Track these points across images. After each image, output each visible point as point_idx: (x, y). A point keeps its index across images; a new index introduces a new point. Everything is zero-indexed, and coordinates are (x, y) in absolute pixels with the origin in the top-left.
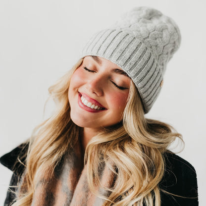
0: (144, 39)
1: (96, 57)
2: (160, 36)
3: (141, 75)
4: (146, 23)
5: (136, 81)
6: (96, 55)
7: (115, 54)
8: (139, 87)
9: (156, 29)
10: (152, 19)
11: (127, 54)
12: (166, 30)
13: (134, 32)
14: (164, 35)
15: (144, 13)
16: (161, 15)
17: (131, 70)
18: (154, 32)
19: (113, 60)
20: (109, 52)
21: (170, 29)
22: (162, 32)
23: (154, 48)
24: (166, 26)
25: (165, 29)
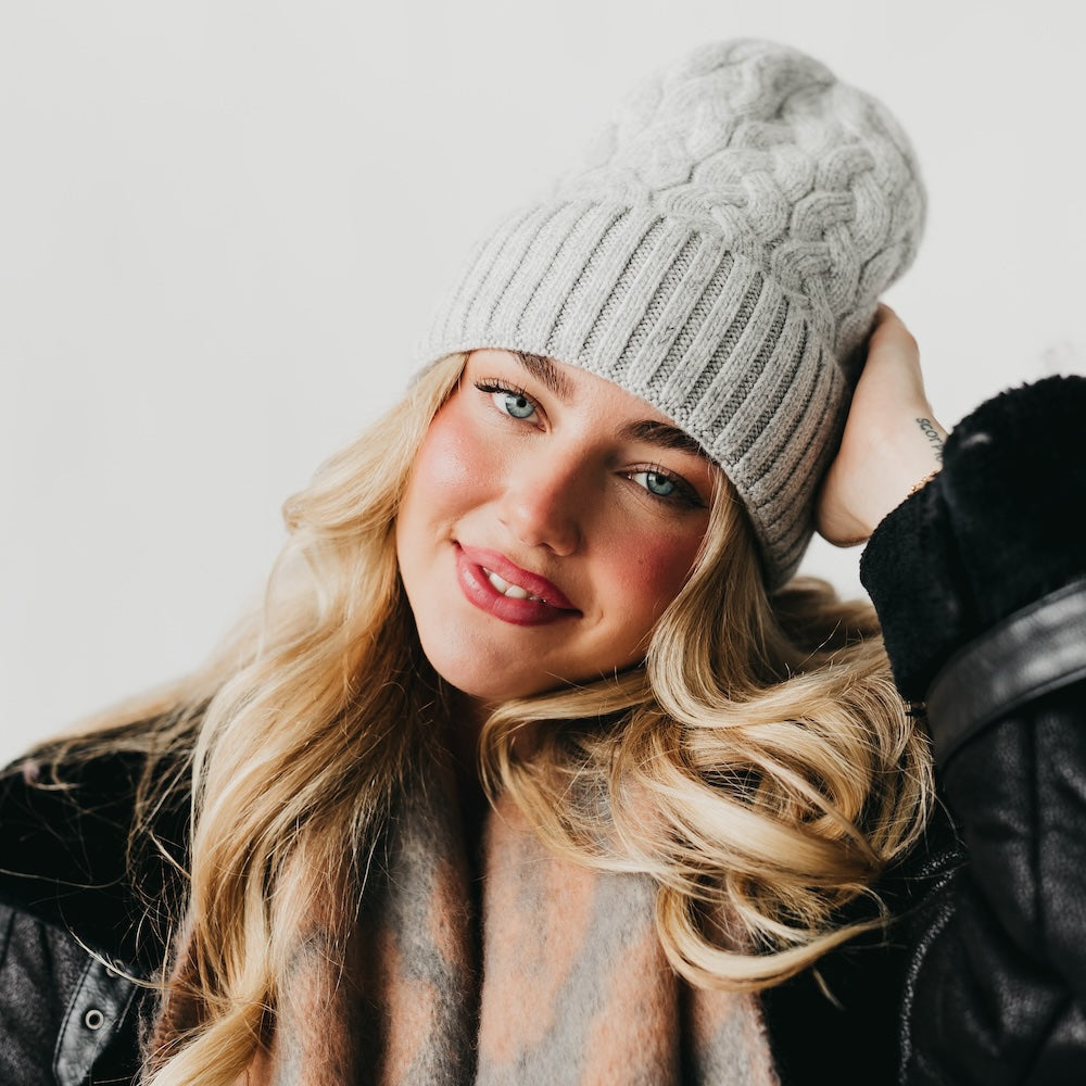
0: (770, 246)
1: (542, 359)
2: (842, 211)
3: (764, 445)
4: (765, 146)
5: (743, 476)
6: (543, 353)
7: (639, 352)
8: (756, 497)
9: (821, 180)
10: (788, 117)
11: (699, 349)
12: (867, 176)
13: (718, 215)
14: (862, 205)
15: (748, 88)
16: (827, 85)
17: (718, 424)
18: (812, 198)
19: (634, 379)
20: (609, 341)
21: (882, 171)
22: (848, 188)
23: (816, 285)
24: (865, 153)
25: (860, 174)
